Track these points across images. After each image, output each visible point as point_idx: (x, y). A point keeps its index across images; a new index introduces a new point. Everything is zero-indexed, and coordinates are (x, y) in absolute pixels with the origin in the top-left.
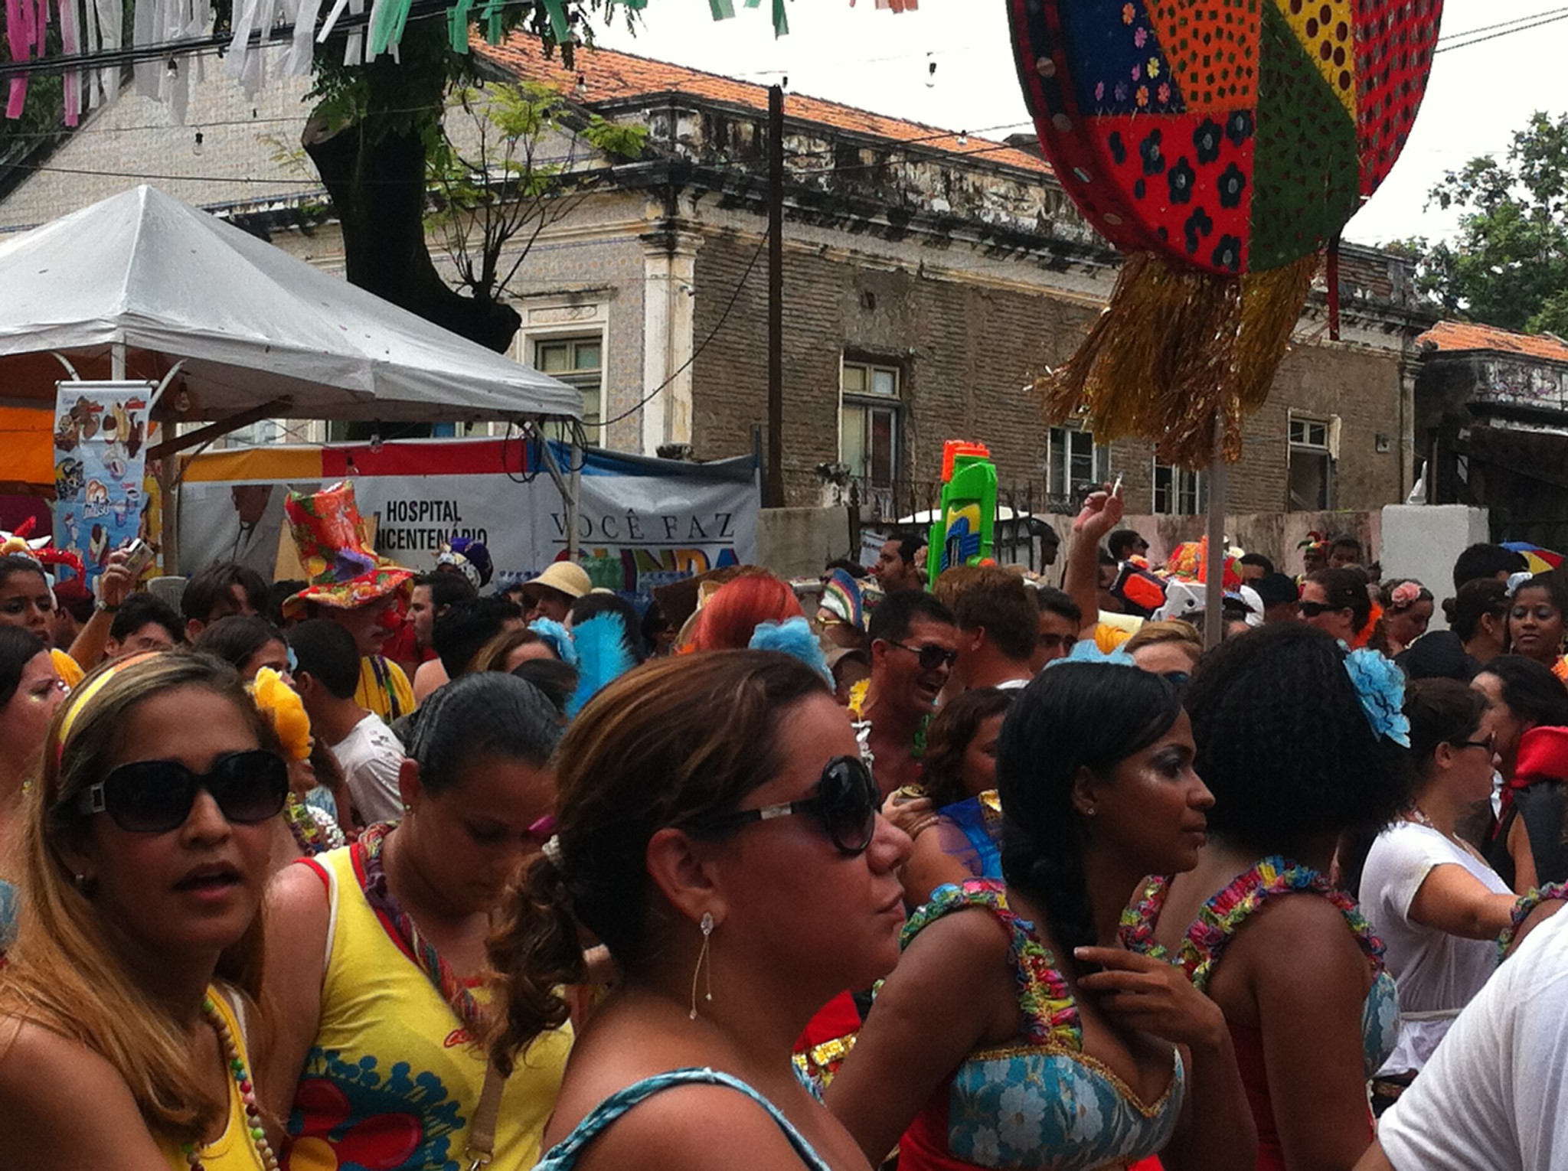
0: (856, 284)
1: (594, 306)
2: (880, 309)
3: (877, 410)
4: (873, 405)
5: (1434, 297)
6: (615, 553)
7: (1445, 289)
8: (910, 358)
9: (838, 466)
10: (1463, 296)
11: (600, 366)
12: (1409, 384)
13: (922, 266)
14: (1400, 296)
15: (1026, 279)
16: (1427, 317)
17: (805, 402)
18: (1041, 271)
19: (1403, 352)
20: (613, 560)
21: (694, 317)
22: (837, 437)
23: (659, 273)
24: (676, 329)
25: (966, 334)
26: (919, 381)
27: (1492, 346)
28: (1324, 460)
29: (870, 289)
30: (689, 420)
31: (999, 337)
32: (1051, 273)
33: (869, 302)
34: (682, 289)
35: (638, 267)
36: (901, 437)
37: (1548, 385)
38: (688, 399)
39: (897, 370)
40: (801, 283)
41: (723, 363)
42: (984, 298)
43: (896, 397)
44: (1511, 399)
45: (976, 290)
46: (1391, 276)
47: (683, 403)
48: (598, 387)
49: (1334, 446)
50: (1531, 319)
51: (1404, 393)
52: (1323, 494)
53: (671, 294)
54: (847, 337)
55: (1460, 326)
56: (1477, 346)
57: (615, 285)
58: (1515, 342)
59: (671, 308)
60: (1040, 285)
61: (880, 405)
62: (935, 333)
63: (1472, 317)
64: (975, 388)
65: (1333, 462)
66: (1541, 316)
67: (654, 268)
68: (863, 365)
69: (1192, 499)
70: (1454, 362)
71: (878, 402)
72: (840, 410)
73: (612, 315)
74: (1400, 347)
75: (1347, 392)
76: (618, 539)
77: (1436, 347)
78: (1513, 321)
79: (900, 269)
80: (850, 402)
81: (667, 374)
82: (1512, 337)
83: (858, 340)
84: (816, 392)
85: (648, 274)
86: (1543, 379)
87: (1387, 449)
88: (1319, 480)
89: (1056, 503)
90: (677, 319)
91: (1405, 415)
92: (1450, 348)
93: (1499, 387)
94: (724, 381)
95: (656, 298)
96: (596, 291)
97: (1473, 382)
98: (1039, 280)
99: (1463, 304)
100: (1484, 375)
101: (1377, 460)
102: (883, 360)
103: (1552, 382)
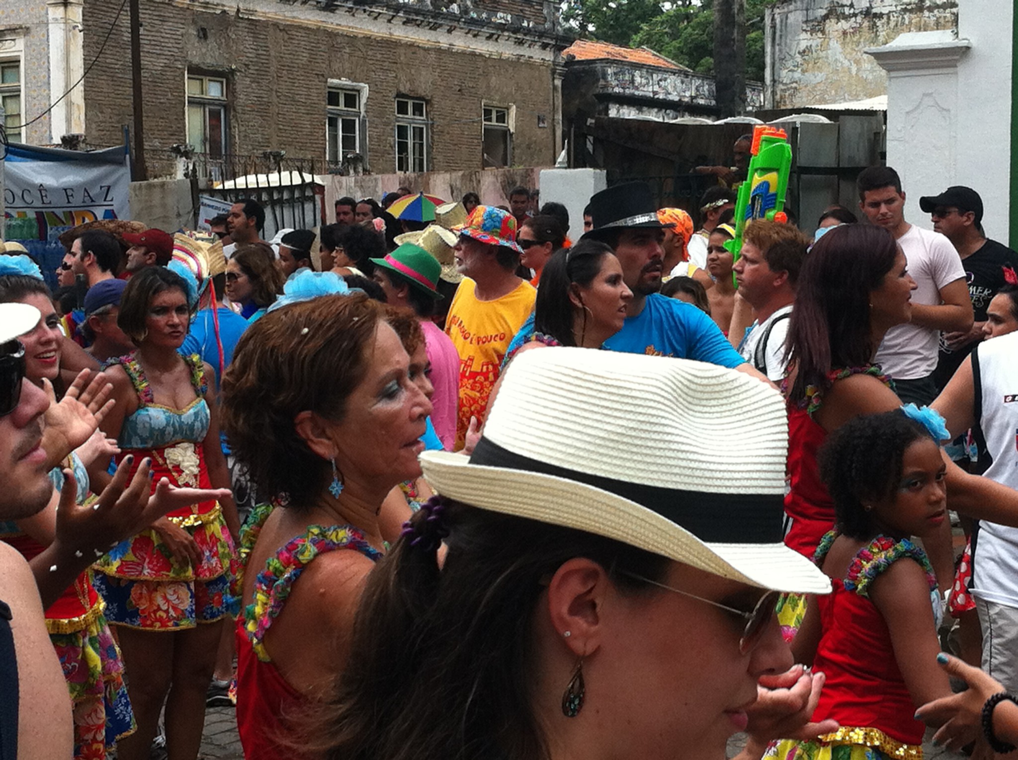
0: (194, 22)
1: (14, 40)
2: (211, 39)
3: (212, 107)
4: (209, 104)
5: (574, 24)
6: (31, 214)
7: (580, 18)
8: (233, 72)
9: (186, 147)
10: (592, 22)
11: (19, 81)
12: (558, 83)
13: (238, 10)
14: (551, 25)
15: (308, 17)
16: (568, 38)
17: (161, 103)
18: (318, 12)
19: (554, 62)
20: (30, 220)
21: (83, 46)
22: (185, 126)
23: (59, 17)
24: (71, 55)
25: (269, 55)
26: (239, 87)
27: (610, 57)
28: (505, 133)
29: (204, 25)
30: (83, 117)
31: (291, 56)
32: (326, 13)
33: (203, 34)
34: (75, 27)
35: (43, 12)
36: (228, 126)
37: (644, 81)
38: (82, 103)
39: (224, 80)
40: (156, 22)
41: (105, 78)
42: (280, 30)
43: (224, 98)
44: (621, 91)
45: (276, 25)
46: (545, 12)
47: (78, 106)
48: (19, 96)
49: (511, 124)
50: (634, 37)
51: (555, 88)
52: (505, 155)
53: (67, 31)
54: (189, 58)
55: (590, 43)
56: (601, 57)
57: (28, 25)
58: (624, 54)
59: (67, 41)
60: (318, 22)
61: (213, 104)
62: (249, 55)
63: (596, 37)
64: (277, 92)
65: (511, 135)
66: (640, 35)
67: (54, 13)
68: (200, 77)
69: (421, 161)
70: (587, 67)
71: (212, 102)
72: (186, 108)
73: (26, 46)
74: (552, 59)
75: (519, 88)
76: (33, 205)
77: (574, 57)
78: (622, 40)
79: (224, 12)
80: (193, 102)
81: (66, 86)
82: (622, 50)
83: (196, 61)
84: (170, 96)
85: (50, 16)
86: (641, 77)
87: (546, 125)
88: (502, 146)
89: (332, 166)
90: (72, 48)
91: (556, 103)
92: (583, 58)
93: (614, 83)
94: (105, 90)
95: (56, 35)
96: (14, 29)
97: (598, 80)
98: (318, 18)
99: (591, 28)
100: (604, 76)
101: (539, 132)
102: (215, 74)
103: (647, 79)
